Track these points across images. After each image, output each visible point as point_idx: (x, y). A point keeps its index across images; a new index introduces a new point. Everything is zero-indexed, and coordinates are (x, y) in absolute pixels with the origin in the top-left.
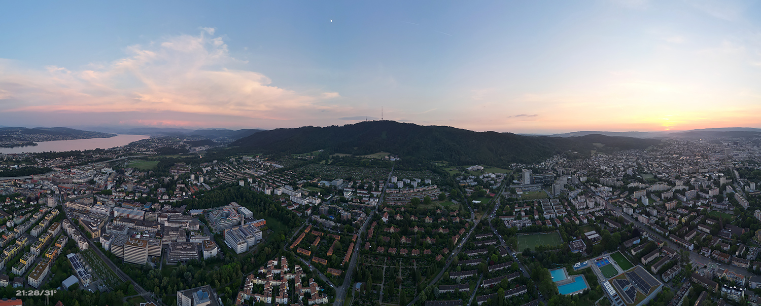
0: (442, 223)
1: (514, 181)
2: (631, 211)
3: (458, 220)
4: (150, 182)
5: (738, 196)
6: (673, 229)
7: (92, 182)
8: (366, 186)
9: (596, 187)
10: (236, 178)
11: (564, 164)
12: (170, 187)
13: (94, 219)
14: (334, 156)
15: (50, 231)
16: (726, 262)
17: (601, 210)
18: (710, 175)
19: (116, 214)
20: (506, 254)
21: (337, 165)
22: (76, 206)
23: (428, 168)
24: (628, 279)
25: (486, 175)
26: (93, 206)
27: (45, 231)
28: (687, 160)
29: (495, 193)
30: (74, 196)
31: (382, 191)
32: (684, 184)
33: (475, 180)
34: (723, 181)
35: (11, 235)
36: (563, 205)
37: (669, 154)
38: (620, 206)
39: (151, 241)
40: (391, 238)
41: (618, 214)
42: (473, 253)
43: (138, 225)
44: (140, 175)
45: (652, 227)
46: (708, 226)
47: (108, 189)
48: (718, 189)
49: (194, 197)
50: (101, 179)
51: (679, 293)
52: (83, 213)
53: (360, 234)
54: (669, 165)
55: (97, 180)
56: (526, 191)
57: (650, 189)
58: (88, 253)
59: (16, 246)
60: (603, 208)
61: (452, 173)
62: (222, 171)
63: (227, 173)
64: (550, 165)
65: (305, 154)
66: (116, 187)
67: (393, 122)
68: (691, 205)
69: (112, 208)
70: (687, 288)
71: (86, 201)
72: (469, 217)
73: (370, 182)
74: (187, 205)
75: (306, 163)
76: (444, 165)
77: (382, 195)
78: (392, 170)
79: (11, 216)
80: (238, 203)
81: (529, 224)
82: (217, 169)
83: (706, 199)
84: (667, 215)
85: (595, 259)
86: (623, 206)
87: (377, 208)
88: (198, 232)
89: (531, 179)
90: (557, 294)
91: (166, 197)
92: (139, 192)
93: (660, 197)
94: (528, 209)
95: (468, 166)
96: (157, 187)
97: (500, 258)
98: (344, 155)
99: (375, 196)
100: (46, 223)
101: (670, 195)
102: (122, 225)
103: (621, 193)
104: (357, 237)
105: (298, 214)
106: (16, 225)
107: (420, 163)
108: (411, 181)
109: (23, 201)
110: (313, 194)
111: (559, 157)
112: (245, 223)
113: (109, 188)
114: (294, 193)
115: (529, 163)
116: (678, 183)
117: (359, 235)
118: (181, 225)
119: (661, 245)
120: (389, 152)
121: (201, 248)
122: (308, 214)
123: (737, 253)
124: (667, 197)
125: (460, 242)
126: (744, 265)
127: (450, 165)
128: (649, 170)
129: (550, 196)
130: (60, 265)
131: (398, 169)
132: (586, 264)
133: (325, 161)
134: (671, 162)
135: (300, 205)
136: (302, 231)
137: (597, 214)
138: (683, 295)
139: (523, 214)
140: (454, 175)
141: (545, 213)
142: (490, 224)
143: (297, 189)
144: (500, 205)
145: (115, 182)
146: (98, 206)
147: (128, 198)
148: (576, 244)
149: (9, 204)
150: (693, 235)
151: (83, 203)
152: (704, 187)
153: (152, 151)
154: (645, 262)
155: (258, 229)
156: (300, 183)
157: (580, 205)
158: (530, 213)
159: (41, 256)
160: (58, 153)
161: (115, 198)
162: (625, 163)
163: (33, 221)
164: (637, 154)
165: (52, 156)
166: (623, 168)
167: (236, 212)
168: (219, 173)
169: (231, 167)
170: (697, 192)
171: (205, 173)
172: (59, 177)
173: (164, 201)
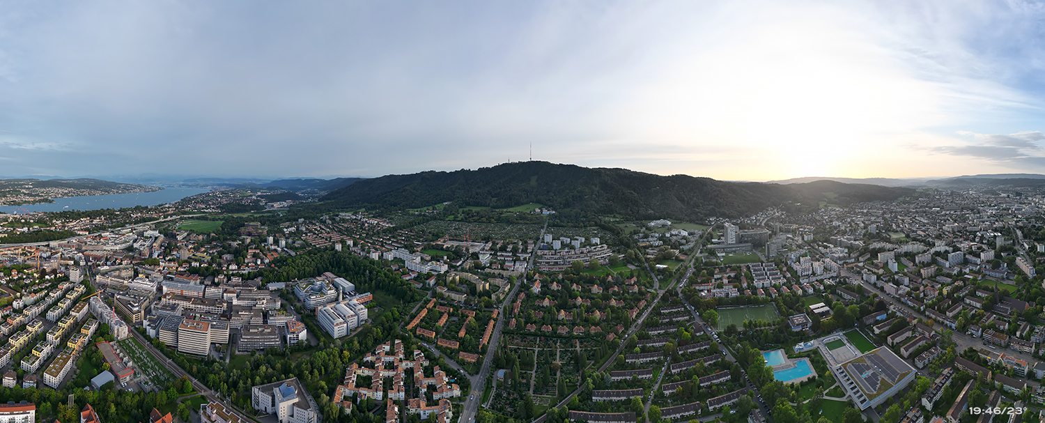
0: (614, 293)
1: (713, 240)
2: (874, 278)
3: (636, 289)
4: (211, 248)
5: (1019, 261)
6: (930, 302)
7: (130, 249)
8: (510, 247)
9: (826, 247)
10: (330, 241)
11: (782, 218)
12: (238, 255)
13: (134, 298)
14: (465, 209)
15: (73, 314)
16: (1003, 345)
17: (832, 277)
18: (983, 235)
19: (165, 289)
20: (702, 333)
21: (469, 222)
22: (108, 281)
23: (596, 225)
24: (869, 363)
25: (673, 233)
26: (133, 280)
27: (67, 313)
28: (950, 215)
29: (686, 254)
30: (106, 268)
31: (532, 253)
32: (946, 245)
33: (660, 239)
34: (999, 242)
35: (19, 319)
36: (781, 270)
37: (927, 206)
38: (859, 273)
39: (215, 323)
40: (545, 312)
41: (856, 281)
42: (657, 330)
43: (195, 304)
44: (197, 239)
45: (902, 299)
46: (979, 299)
47: (153, 257)
48: (993, 251)
49: (273, 265)
50: (144, 245)
51: (938, 381)
52: (119, 290)
53: (502, 309)
54: (926, 221)
55: (138, 247)
56: (731, 253)
57: (899, 250)
58: (127, 342)
59: (26, 333)
60: (835, 275)
61: (627, 231)
62: (310, 232)
63: (318, 235)
64: (763, 220)
65: (425, 208)
66: (165, 254)
67: (546, 165)
68: (955, 272)
69: (159, 283)
70: (949, 375)
71: (124, 274)
72: (652, 286)
73: (515, 243)
74: (263, 277)
75: (426, 219)
76: (617, 220)
77: (532, 258)
78: (545, 226)
80: (333, 273)
81: (734, 293)
82: (304, 229)
83: (976, 264)
84: (923, 285)
85: (823, 338)
86: (862, 272)
87: (525, 275)
88: (279, 310)
89: (737, 236)
90: (772, 380)
91: (234, 267)
92: (196, 261)
93: (914, 261)
94: (732, 275)
95: (649, 221)
96: (220, 254)
97: (693, 337)
98: (478, 209)
99: (522, 258)
100: (68, 302)
101: (926, 258)
102: (175, 304)
103: (860, 255)
104: (499, 313)
105: (417, 286)
106: (25, 306)
107: (584, 217)
108: (571, 240)
109: (35, 274)
110: (436, 259)
111: (775, 210)
112: (343, 298)
113: (155, 256)
114: (410, 256)
115: (734, 218)
117: (501, 311)
118: (255, 302)
119: (915, 322)
120: (542, 204)
121: (284, 331)
122: (431, 285)
123: (1018, 334)
124: (923, 262)
125: (639, 316)
126: (1027, 349)
127: (627, 220)
128: (899, 227)
129: (763, 259)
130: (88, 358)
131: (554, 226)
132: (812, 345)
133: (453, 216)
134: (929, 217)
135: (420, 274)
136: (422, 308)
137: (828, 282)
138: (943, 384)
139: (725, 281)
140: (631, 233)
141: (756, 280)
142: (680, 295)
143: (414, 252)
144: (694, 270)
145: (163, 248)
146: (141, 279)
147: (182, 270)
148: (798, 319)
149: (15, 278)
150: (957, 310)
151: (119, 277)
152: (973, 249)
153: (213, 208)
154: (893, 343)
155: (362, 306)
156: (418, 245)
157: (804, 270)
158: (735, 281)
159: (62, 346)
160: (83, 213)
161: (164, 269)
162: (866, 218)
163: (49, 301)
164: (884, 206)
165: (75, 215)
166: (863, 225)
167: (331, 285)
168: (307, 235)
169: (323, 227)
170: (965, 255)
171: (287, 235)
172: (86, 244)
173: (231, 272)
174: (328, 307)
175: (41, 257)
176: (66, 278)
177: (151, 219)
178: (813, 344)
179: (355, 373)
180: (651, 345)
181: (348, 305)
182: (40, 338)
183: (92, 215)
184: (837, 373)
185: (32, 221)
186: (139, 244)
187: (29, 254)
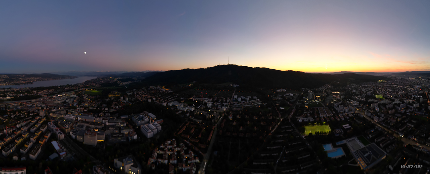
0: (262, 120)
1: (304, 98)
2: (369, 114)
3: (271, 118)
4: (98, 102)
6: (392, 124)
8: (220, 100)
9: (350, 101)
10: (146, 98)
11: (332, 89)
12: (109, 104)
13: (66, 122)
15: (41, 129)
16: (423, 143)
17: (353, 114)
18: (414, 97)
19: (79, 119)
20: (299, 136)
22: (56, 116)
23: (256, 91)
24: (367, 150)
25: (287, 94)
26: (66, 115)
27: (38, 130)
28: (401, 88)
29: (292, 104)
30: (55, 110)
31: (229, 103)
32: (399, 101)
33: (281, 97)
34: (421, 100)
35: (19, 132)
36: (331, 111)
37: (391, 84)
38: (364, 112)
39: (99, 132)
40: (234, 128)
41: (362, 116)
42: (280, 135)
43: (91, 125)
44: (92, 98)
45: (381, 123)
46: (412, 123)
47: (74, 106)
48: (418, 104)
49: (123, 108)
50: (70, 101)
51: (396, 158)
52: (60, 119)
53: (216, 126)
54: (391, 91)
55: (68, 102)
56: (310, 103)
57: (380, 103)
58: (64, 140)
59: (22, 138)
62: (138, 94)
63: (141, 96)
65: (185, 84)
66: (78, 105)
67: (235, 66)
68: (403, 112)
69: (77, 116)
71: (62, 112)
72: (278, 117)
73: (222, 99)
74: (118, 114)
75: (186, 89)
76: (264, 89)
77: (229, 105)
78: (235, 91)
79: (19, 122)
80: (147, 111)
81: (312, 120)
82: (136, 93)
83: (412, 109)
84: (390, 117)
85: (348, 139)
87: (226, 112)
88: (126, 127)
90: (327, 157)
91: (107, 109)
92: (91, 107)
93: (386, 107)
94: (311, 112)
95: (277, 89)
96: (101, 104)
97: (295, 138)
98: (207, 84)
99: (225, 105)
100: (39, 125)
101: (391, 106)
102: (83, 125)
103: (364, 105)
104: (215, 128)
105: (182, 116)
106: (22, 127)
107: (250, 88)
108: (245, 97)
109: (26, 114)
110: (190, 105)
111: (329, 85)
112: (152, 122)
114: (179, 104)
115: (312, 88)
116: (396, 100)
118: (115, 124)
119: (386, 133)
120: (233, 82)
121: (128, 136)
122: (188, 116)
124: (390, 108)
125: (273, 129)
127: (267, 89)
128: (380, 93)
129: (324, 106)
130: (47, 147)
131: (238, 91)
133: (197, 88)
134: (392, 89)
135: (183, 111)
136: (184, 125)
137: (350, 115)
139: (308, 115)
140: (270, 94)
141: (321, 114)
142: (290, 121)
143: (181, 102)
144: (295, 110)
145: (78, 102)
146: (69, 115)
147: (86, 111)
148: (338, 131)
149: (18, 115)
150: (404, 128)
151: (60, 114)
152: (411, 102)
153: (98, 85)
154: (377, 142)
155: (159, 125)
156: (182, 99)
157: (340, 110)
158: (312, 115)
159: (37, 143)
160: (45, 88)
161: (78, 110)
162: (367, 89)
163: (31, 124)
164: (374, 84)
165: (42, 89)
166: (365, 92)
167: (146, 116)
168: (137, 96)
169: (143, 92)
170: (407, 105)
171: (129, 96)
172: (46, 100)
173: (106, 111)
174: (145, 126)
175: (28, 106)
176: (38, 115)
177: (73, 90)
178: (345, 141)
179: (156, 152)
180: (277, 141)
181: (153, 125)
182: (28, 140)
183: (49, 88)
184: (354, 154)
185: (24, 91)
186: (68, 100)
187: (23, 105)
